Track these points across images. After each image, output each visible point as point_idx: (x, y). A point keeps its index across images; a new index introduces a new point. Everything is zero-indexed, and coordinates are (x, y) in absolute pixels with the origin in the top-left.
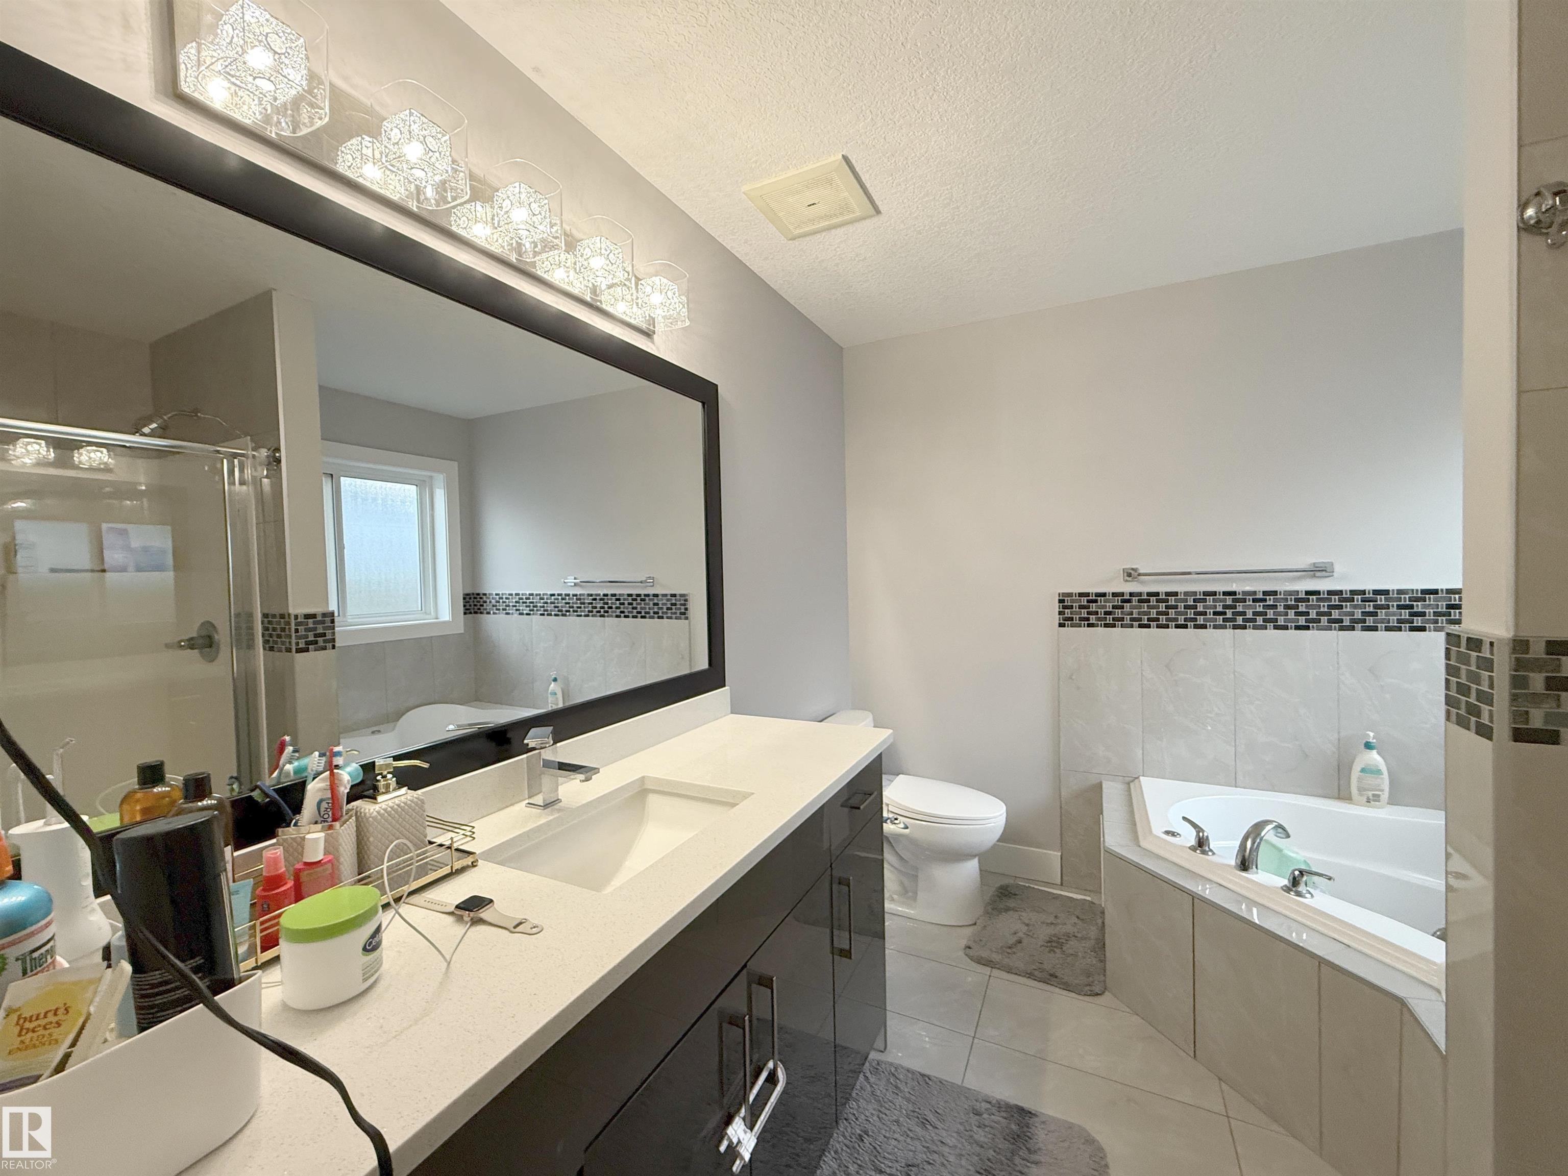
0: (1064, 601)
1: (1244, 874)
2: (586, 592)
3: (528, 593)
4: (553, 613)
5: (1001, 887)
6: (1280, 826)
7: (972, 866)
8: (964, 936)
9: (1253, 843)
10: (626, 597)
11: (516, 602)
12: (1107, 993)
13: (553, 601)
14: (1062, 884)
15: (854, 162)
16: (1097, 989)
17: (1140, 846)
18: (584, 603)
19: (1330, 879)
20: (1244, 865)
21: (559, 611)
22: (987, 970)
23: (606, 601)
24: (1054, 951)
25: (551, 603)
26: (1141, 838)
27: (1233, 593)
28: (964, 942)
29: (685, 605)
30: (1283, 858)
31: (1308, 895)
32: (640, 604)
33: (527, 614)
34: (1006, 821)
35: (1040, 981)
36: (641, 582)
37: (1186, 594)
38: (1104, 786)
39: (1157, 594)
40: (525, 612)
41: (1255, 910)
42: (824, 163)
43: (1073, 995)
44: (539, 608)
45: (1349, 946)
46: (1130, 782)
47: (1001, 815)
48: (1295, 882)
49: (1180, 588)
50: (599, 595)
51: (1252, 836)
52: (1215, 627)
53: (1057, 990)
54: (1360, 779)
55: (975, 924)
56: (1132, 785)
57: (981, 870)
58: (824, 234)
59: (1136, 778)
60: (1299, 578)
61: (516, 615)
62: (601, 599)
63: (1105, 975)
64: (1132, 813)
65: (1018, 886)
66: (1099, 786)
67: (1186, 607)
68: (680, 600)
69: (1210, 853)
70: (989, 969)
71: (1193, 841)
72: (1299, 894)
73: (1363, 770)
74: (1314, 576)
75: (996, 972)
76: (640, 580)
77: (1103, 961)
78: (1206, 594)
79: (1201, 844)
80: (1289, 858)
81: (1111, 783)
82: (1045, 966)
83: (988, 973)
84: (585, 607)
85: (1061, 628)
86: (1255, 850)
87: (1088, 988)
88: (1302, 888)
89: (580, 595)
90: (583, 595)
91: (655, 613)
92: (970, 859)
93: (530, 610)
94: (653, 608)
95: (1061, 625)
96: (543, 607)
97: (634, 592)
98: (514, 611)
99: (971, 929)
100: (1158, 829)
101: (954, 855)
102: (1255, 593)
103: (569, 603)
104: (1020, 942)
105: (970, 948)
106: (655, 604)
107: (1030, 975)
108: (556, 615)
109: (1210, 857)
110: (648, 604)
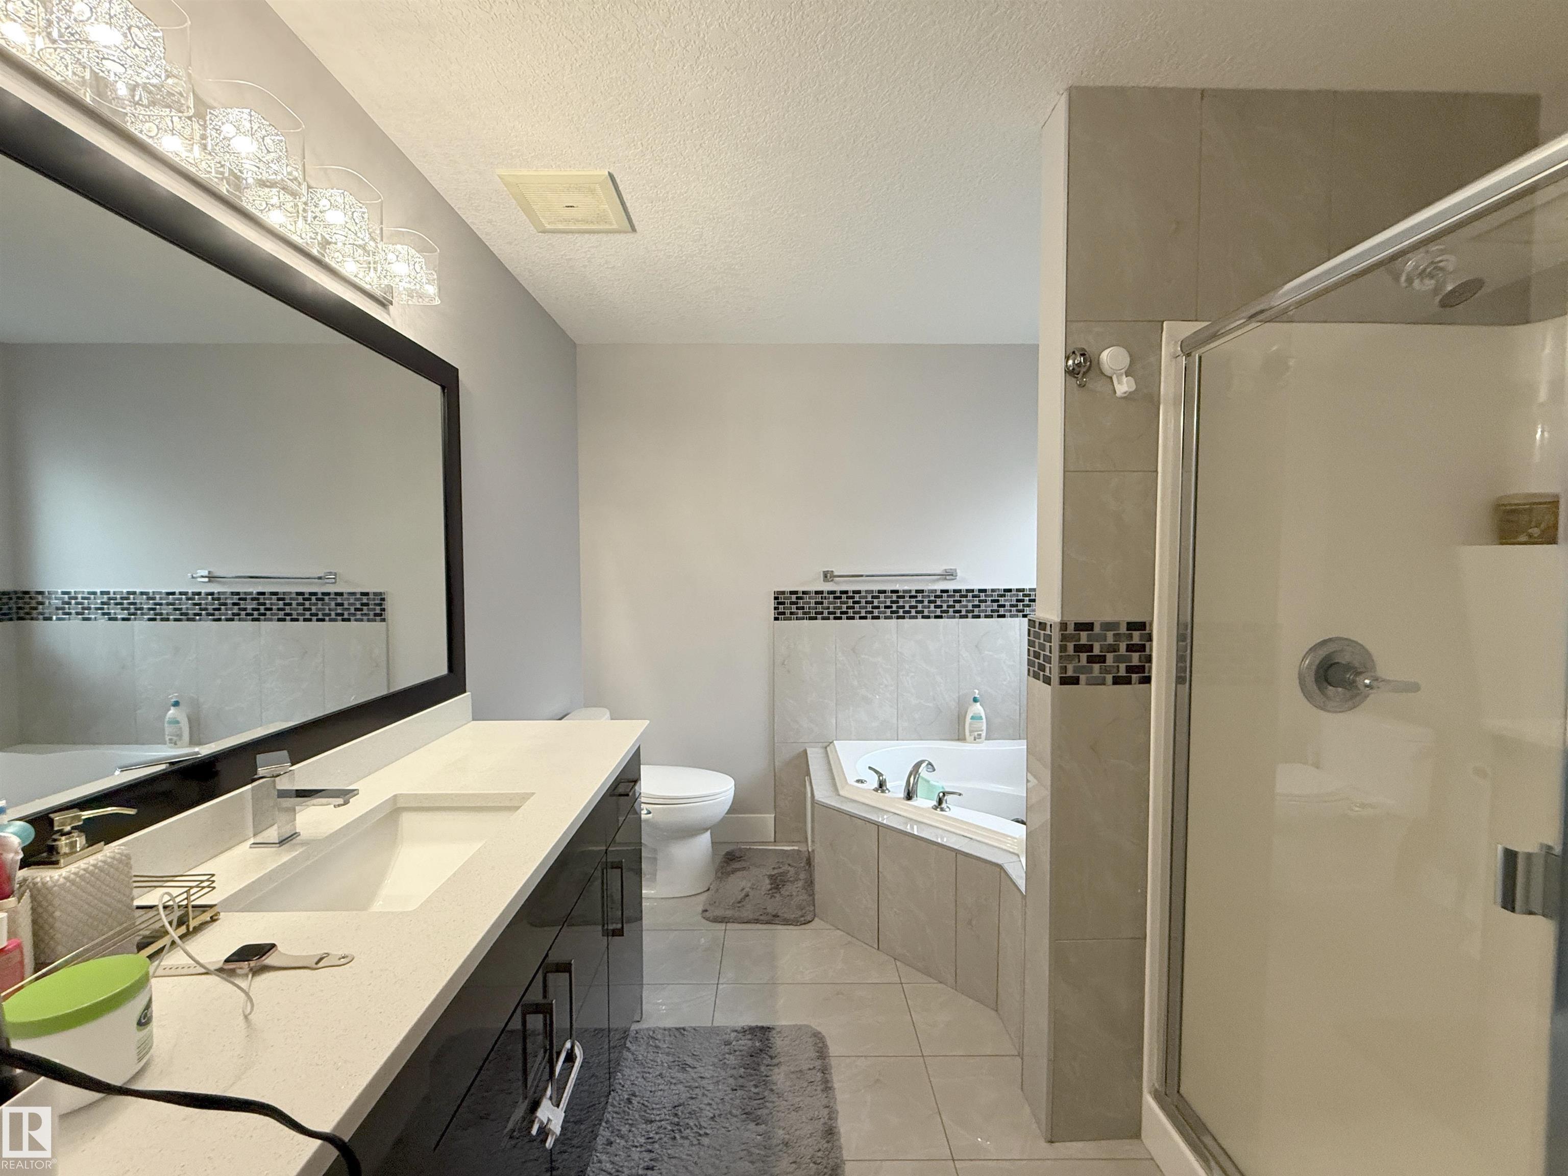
0: (779, 598)
1: (909, 802)
2: (230, 590)
3: (125, 591)
4: (171, 617)
5: (728, 854)
6: (930, 764)
7: (706, 837)
8: (700, 903)
9: (914, 779)
10: (294, 596)
11: (103, 603)
12: (816, 919)
13: (171, 601)
14: (775, 841)
15: (618, 181)
16: (809, 918)
17: (839, 795)
18: (225, 604)
19: (960, 795)
20: (909, 796)
21: (182, 614)
22: (722, 926)
23: (261, 601)
24: (775, 897)
25: (168, 604)
26: (839, 788)
27: (897, 592)
28: (700, 909)
29: (380, 605)
30: (931, 787)
31: (947, 810)
32: (316, 604)
33: (124, 619)
34: (735, 794)
35: (768, 923)
36: (320, 578)
37: (867, 592)
38: (808, 752)
39: (846, 592)
40: (119, 617)
41: (915, 827)
42: (588, 173)
43: (791, 927)
44: (145, 611)
45: (971, 839)
46: (827, 746)
47: (728, 790)
48: (940, 801)
49: (863, 587)
50: (251, 593)
51: (914, 773)
52: (886, 618)
53: (779, 927)
54: (970, 724)
55: (708, 890)
56: (828, 749)
57: (712, 843)
58: (577, 235)
59: (831, 743)
60: (938, 580)
61: (103, 622)
62: (253, 599)
63: (814, 906)
64: (830, 770)
65: (740, 850)
66: (805, 752)
67: (867, 602)
68: (374, 599)
69: (887, 791)
70: (724, 925)
71: (876, 785)
72: (942, 810)
73: (972, 718)
74: (946, 579)
75: (730, 926)
76: (317, 576)
77: (812, 895)
78: (880, 592)
79: (882, 785)
80: (933, 787)
81: (814, 749)
82: (769, 910)
83: (724, 928)
84: (226, 609)
85: (776, 622)
86: (916, 783)
87: (803, 919)
88: (944, 805)
89: (219, 593)
90: (224, 593)
91: (337, 615)
92: (702, 833)
93: (129, 614)
94: (336, 609)
95: (776, 619)
96: (154, 609)
97: (306, 589)
98: (99, 616)
99: (706, 894)
100: (851, 781)
101: (688, 832)
102: (910, 591)
103: (200, 604)
104: (747, 895)
105: (706, 911)
106: (337, 605)
107: (757, 921)
108: (176, 620)
109: (887, 794)
110: (328, 604)
